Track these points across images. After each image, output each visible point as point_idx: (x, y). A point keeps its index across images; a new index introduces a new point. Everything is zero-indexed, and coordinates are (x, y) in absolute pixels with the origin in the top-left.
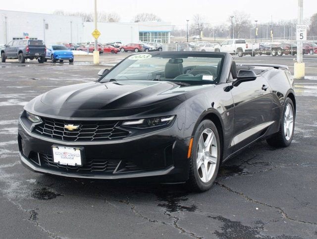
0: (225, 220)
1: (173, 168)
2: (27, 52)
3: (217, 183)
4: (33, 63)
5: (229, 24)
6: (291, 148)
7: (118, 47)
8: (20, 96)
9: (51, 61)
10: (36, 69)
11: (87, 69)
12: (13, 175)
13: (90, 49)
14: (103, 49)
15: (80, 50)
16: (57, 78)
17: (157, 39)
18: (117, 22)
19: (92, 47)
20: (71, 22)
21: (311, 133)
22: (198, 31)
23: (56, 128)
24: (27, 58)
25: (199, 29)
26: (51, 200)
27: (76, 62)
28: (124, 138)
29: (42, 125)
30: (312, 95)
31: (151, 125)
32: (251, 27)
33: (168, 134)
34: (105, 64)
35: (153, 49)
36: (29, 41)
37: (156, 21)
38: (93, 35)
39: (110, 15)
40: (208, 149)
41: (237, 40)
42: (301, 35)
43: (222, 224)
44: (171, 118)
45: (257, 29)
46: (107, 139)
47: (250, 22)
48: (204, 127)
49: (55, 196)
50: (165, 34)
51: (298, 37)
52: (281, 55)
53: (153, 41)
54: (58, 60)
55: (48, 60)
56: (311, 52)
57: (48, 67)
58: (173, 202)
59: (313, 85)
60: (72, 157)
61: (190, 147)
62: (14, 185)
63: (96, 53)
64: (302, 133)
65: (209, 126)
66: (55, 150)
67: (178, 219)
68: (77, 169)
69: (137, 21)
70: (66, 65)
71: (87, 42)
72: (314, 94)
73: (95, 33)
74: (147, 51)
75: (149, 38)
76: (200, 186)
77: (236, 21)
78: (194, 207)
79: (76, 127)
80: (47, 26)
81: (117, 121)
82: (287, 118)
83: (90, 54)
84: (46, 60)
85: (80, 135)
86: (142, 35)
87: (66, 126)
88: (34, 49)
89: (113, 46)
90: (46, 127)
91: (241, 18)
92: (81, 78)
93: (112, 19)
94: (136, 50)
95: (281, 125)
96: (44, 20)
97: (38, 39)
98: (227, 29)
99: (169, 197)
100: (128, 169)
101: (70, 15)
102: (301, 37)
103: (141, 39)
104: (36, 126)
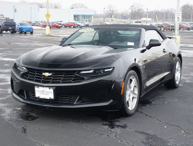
0: (146, 134)
1: (112, 101)
2: (4, 26)
3: (137, 111)
4: (7, 34)
5: (130, 11)
6: (179, 89)
7: (61, 24)
8: (3, 54)
9: (19, 32)
10: (10, 37)
11: (42, 38)
12: (6, 105)
13: (43, 25)
14: (51, 25)
15: (37, 25)
16: (24, 43)
17: (85, 20)
18: (60, 8)
19: (44, 24)
20: (31, 8)
21: (190, 80)
22: (111, 15)
23: (37, 75)
24: (3, 30)
25: (111, 14)
26: (34, 121)
27: (35, 33)
28: (81, 81)
29: (27, 73)
30: (186, 56)
31: (98, 73)
32: (144, 12)
33: (109, 80)
34: (53, 35)
35: (83, 26)
36: (5, 19)
37: (85, 8)
38: (46, 16)
39: (55, 4)
40: (132, 89)
41: (136, 20)
42: (178, 18)
43: (145, 136)
44: (111, 69)
45: (148, 14)
46: (70, 82)
47: (143, 10)
48: (130, 75)
49: (35, 118)
50: (90, 16)
51: (176, 19)
52: (164, 31)
53: (82, 21)
54: (23, 32)
55: (17, 32)
56: (182, 29)
57: (17, 36)
58: (111, 122)
59: (186, 50)
60: (48, 93)
61: (123, 87)
62: (8, 111)
63: (48, 28)
64: (184, 80)
65: (133, 75)
66: (36, 89)
67: (117, 133)
68: (50, 101)
69: (72, 8)
70: (29, 36)
71: (41, 21)
72: (187, 55)
73: (47, 15)
74: (79, 27)
75: (80, 19)
76: (128, 113)
77: (135, 9)
78: (126, 125)
79: (50, 74)
80: (15, 10)
81: (77, 71)
82: (177, 70)
83: (43, 28)
84: (15, 32)
85: (53, 80)
86: (76, 17)
87: (44, 74)
88: (8, 25)
89: (57, 23)
90: (30, 74)
91: (138, 7)
92: (40, 43)
93: (56, 6)
94: (72, 27)
95: (174, 74)
96: (14, 7)
97: (10, 19)
98: (129, 14)
99: (108, 119)
100: (83, 102)
101: (30, 4)
102: (178, 20)
103: (75, 19)
104: (23, 73)
